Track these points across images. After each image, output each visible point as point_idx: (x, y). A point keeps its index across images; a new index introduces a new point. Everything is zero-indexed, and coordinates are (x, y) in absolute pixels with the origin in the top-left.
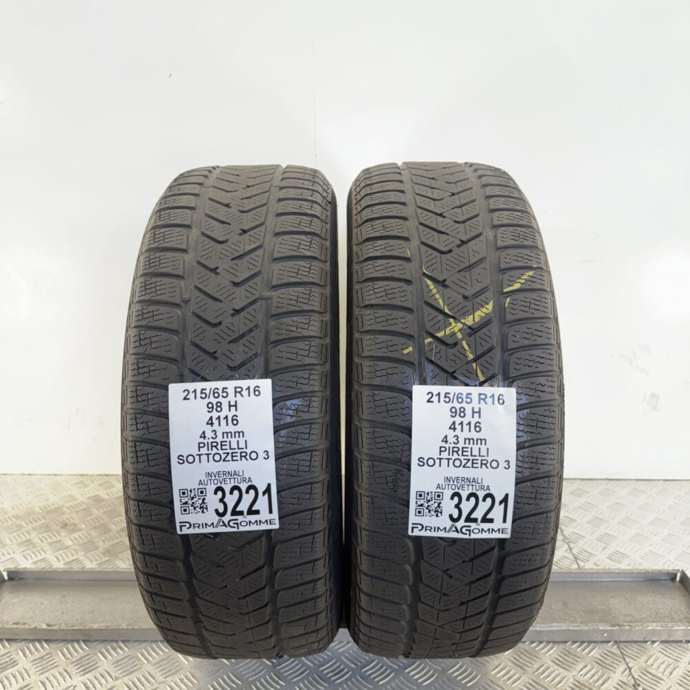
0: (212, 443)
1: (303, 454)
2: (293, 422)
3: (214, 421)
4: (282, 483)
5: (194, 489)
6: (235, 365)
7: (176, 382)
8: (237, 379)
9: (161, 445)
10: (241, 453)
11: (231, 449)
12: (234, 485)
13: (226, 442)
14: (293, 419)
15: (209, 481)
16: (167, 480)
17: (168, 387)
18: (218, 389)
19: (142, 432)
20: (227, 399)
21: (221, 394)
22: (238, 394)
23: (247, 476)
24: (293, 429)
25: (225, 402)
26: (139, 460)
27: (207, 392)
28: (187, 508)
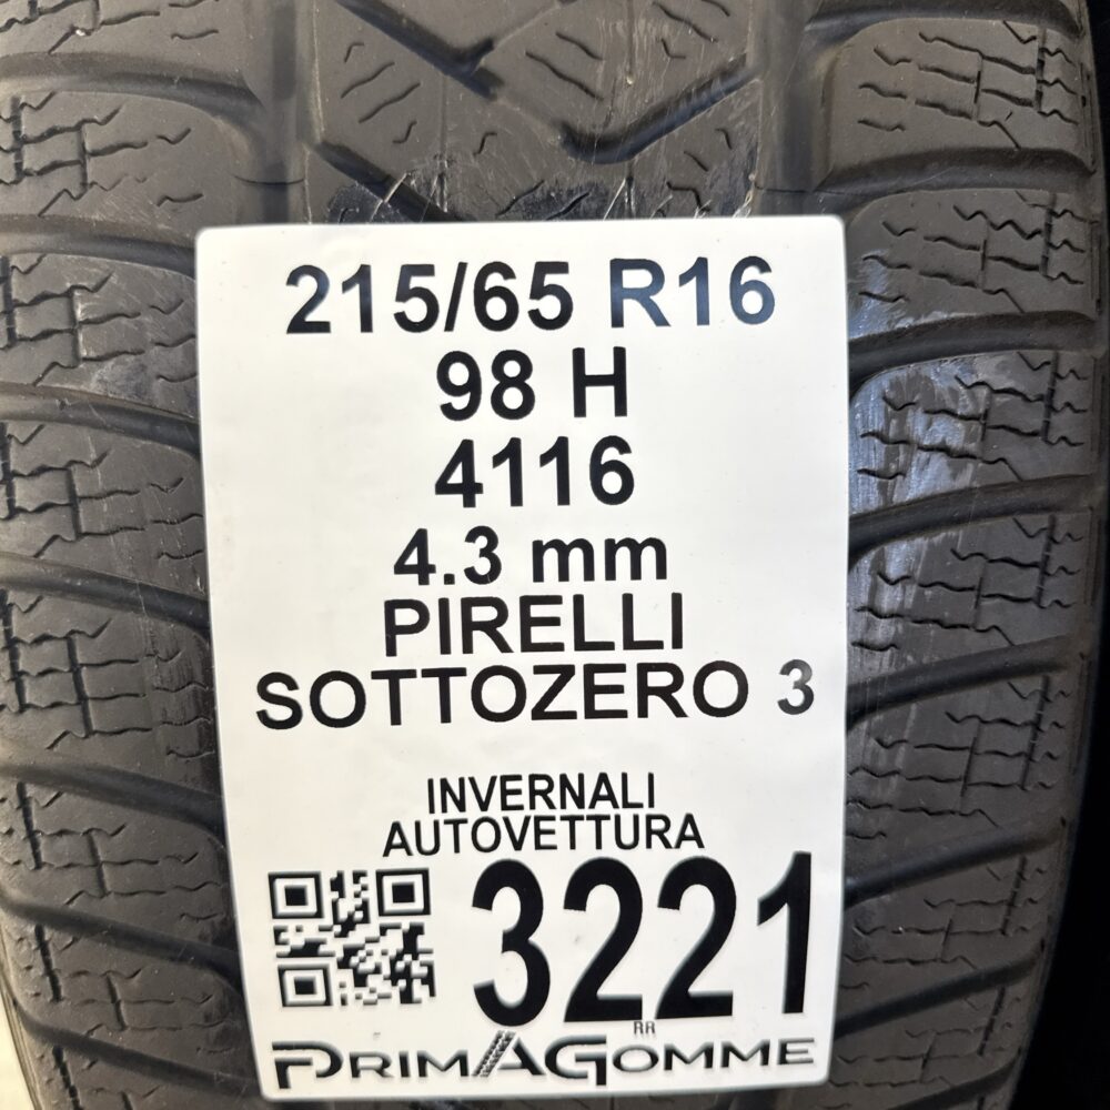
0: (468, 604)
1: (1003, 685)
2: (966, 493)
3: (483, 470)
4: (878, 849)
5: (357, 876)
6: (615, 125)
7: (241, 220)
8: (621, 212)
9: (154, 611)
10: (643, 669)
11: (581, 644)
12: (597, 854)
13: (556, 600)
14: (966, 479)
15: (447, 832)
16: (193, 818)
17: (189, 251)
18: (507, 272)
19: (40, 528)
20: (566, 338)
21: (525, 304)
22: (631, 308)
23: (672, 805)
24: (957, 534)
25: (549, 356)
26: (28, 699)
27: (441, 287)
28: (318, 977)
